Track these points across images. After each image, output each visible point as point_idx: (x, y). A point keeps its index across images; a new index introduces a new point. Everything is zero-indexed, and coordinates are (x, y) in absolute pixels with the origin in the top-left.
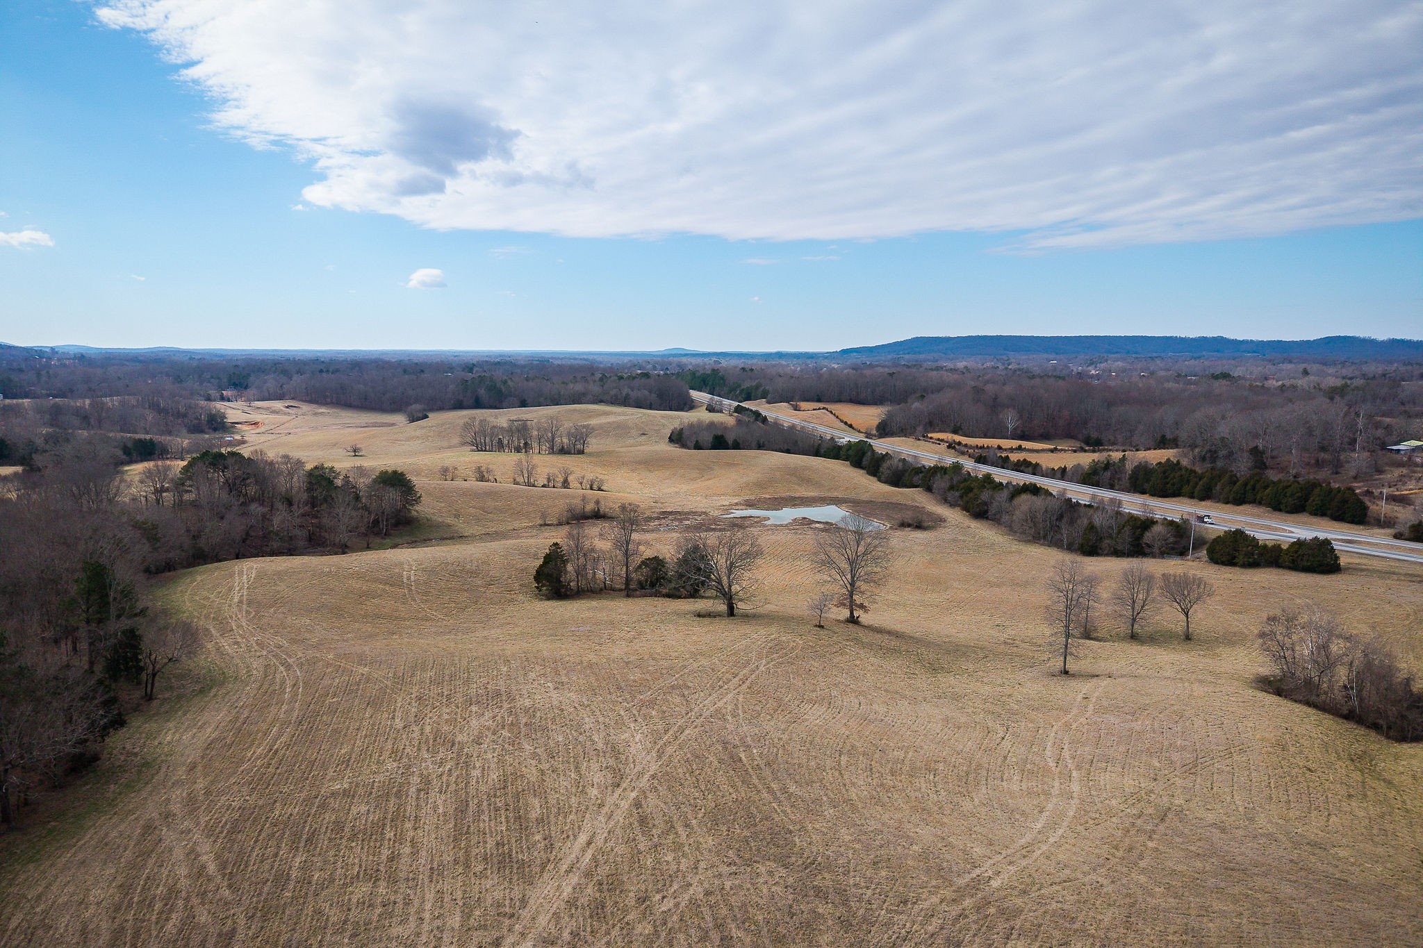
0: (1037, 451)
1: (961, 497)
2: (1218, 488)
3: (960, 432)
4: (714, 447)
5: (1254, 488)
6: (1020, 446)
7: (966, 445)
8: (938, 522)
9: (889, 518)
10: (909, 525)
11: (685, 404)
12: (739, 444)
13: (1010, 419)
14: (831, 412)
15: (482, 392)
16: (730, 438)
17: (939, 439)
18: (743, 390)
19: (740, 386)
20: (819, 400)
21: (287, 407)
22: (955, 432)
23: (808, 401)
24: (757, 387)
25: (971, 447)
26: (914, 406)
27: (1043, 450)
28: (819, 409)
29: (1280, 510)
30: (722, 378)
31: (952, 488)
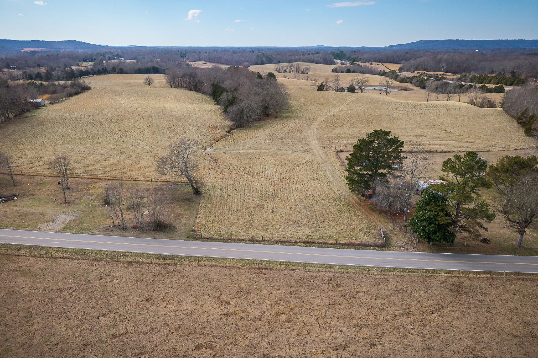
0: (449, 75)
1: (419, 84)
2: (493, 80)
3: (426, 70)
4: (347, 73)
5: (502, 80)
6: (444, 74)
7: (426, 74)
8: (411, 90)
9: (398, 89)
10: (403, 90)
11: (332, 63)
12: (354, 72)
13: (443, 66)
14: (384, 65)
15: (264, 59)
16: (352, 70)
17: (418, 72)
18: (352, 58)
19: (351, 57)
20: (380, 62)
21: (204, 63)
22: (424, 70)
23: (375, 62)
24: (358, 57)
25: (428, 74)
26: (412, 62)
27: (451, 75)
28: (380, 64)
29: (507, 85)
30: (344, 54)
31: (417, 81)
